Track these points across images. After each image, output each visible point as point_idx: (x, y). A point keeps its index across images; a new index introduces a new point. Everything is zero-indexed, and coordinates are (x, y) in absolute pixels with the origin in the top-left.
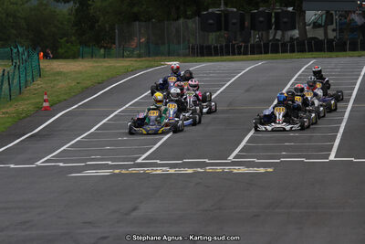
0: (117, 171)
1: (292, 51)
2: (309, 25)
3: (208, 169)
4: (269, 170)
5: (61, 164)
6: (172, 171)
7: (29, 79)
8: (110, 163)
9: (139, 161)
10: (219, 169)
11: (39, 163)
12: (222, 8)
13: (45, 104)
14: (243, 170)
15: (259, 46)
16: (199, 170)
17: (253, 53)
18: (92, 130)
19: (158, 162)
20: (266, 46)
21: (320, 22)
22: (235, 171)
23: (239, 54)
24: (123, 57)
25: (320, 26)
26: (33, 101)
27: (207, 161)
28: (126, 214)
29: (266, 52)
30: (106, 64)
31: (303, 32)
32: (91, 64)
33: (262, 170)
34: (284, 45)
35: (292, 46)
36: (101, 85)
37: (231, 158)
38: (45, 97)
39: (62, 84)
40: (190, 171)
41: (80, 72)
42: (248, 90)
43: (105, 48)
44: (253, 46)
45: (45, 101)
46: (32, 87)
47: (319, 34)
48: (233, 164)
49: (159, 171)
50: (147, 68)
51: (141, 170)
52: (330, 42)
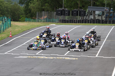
0: (29, 57)
1: (91, 23)
2: (97, 15)
3: (58, 58)
4: (77, 59)
5: (12, 54)
6: (46, 58)
7: (7, 27)
8: (28, 54)
9: (37, 54)
10: (61, 58)
11: (5, 53)
12: (63, 8)
13: (10, 35)
14: (68, 58)
15: (80, 21)
16: (55, 58)
17: (78, 23)
18: (24, 44)
19: (43, 55)
20: (83, 21)
21: (100, 14)
22: (66, 59)
23: (74, 23)
24: (38, 22)
25: (100, 16)
26: (7, 34)
27: (58, 55)
28: (29, 70)
29: (83, 23)
30: (32, 24)
31: (95, 17)
32: (27, 23)
33: (74, 59)
34: (88, 21)
35: (91, 21)
36: (29, 30)
37: (65, 54)
38: (10, 33)
39: (17, 29)
40: (52, 58)
41: (23, 26)
42: (74, 34)
43: (33, 19)
44: (79, 21)
45: (10, 34)
46: (8, 30)
47: (100, 18)
48: (66, 56)
49: (42, 57)
50: (44, 26)
51: (37, 57)
52: (103, 21)
